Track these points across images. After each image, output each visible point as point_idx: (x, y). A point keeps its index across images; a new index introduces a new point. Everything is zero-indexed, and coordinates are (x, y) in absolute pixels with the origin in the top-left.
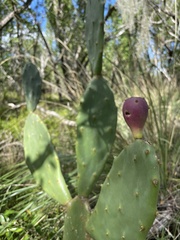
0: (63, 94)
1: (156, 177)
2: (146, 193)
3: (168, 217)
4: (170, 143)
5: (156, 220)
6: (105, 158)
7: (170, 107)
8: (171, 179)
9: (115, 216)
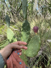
0: (12, 21)
1: (40, 42)
2: (38, 45)
3: (42, 52)
4: (42, 34)
5: (39, 53)
6: (28, 39)
7: (42, 24)
8: (42, 43)
9: (31, 50)
